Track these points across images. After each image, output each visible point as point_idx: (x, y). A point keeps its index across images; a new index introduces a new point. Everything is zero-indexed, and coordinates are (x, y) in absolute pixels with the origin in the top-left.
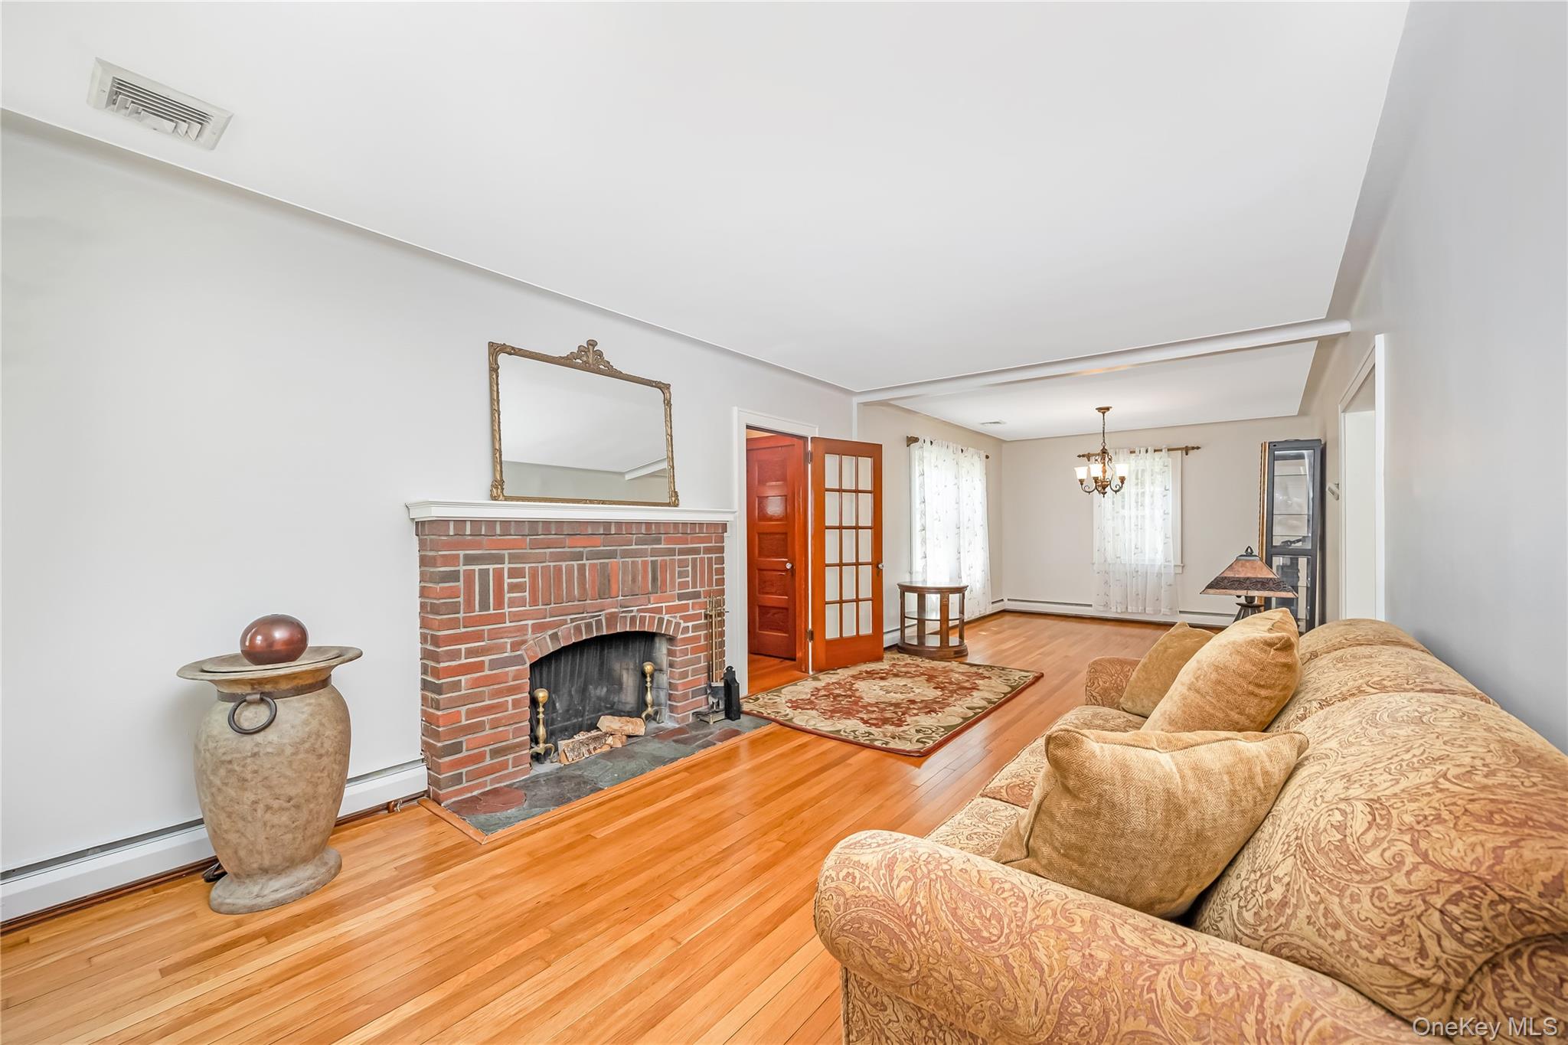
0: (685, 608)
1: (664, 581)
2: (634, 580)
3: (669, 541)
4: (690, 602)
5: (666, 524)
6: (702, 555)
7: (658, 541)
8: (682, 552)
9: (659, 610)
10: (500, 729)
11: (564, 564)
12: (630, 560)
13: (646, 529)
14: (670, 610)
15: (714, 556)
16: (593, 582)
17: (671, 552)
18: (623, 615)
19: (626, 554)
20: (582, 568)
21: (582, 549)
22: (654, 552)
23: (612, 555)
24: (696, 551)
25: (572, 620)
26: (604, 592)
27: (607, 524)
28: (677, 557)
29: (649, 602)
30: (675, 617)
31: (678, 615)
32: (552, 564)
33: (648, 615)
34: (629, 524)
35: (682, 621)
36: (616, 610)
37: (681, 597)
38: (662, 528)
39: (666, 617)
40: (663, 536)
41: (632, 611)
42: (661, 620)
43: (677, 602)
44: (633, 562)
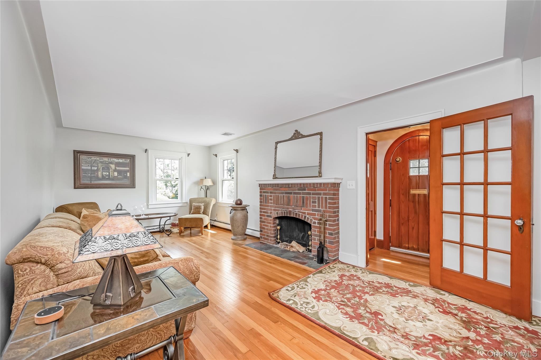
0: (315, 215)
1: (307, 204)
2: (297, 202)
3: (309, 190)
4: (317, 213)
5: (307, 184)
6: (322, 196)
7: (305, 190)
8: (313, 194)
9: (305, 213)
10: (268, 231)
11: (280, 195)
12: (296, 195)
13: (300, 186)
14: (308, 214)
15: (328, 197)
16: (286, 200)
17: (309, 194)
18: (294, 212)
19: (295, 193)
20: (284, 196)
21: (284, 191)
22: (303, 194)
23: (291, 193)
24: (320, 194)
25: (281, 210)
26: (288, 204)
27: (289, 184)
28: (311, 196)
29: (301, 210)
30: (311, 217)
31: (312, 216)
32: (277, 195)
33: (301, 214)
34: (294, 184)
35: (313, 219)
36: (292, 210)
37: (313, 210)
38: (305, 185)
39: (307, 216)
40: (306, 188)
41: (296, 211)
42: (305, 217)
43: (311, 212)
44: (297, 196)
